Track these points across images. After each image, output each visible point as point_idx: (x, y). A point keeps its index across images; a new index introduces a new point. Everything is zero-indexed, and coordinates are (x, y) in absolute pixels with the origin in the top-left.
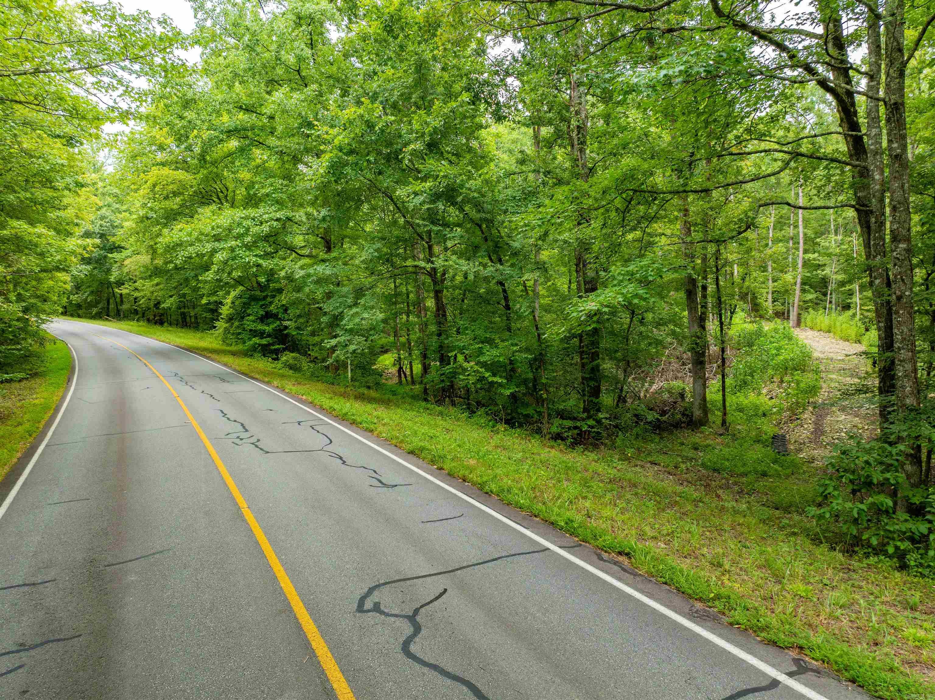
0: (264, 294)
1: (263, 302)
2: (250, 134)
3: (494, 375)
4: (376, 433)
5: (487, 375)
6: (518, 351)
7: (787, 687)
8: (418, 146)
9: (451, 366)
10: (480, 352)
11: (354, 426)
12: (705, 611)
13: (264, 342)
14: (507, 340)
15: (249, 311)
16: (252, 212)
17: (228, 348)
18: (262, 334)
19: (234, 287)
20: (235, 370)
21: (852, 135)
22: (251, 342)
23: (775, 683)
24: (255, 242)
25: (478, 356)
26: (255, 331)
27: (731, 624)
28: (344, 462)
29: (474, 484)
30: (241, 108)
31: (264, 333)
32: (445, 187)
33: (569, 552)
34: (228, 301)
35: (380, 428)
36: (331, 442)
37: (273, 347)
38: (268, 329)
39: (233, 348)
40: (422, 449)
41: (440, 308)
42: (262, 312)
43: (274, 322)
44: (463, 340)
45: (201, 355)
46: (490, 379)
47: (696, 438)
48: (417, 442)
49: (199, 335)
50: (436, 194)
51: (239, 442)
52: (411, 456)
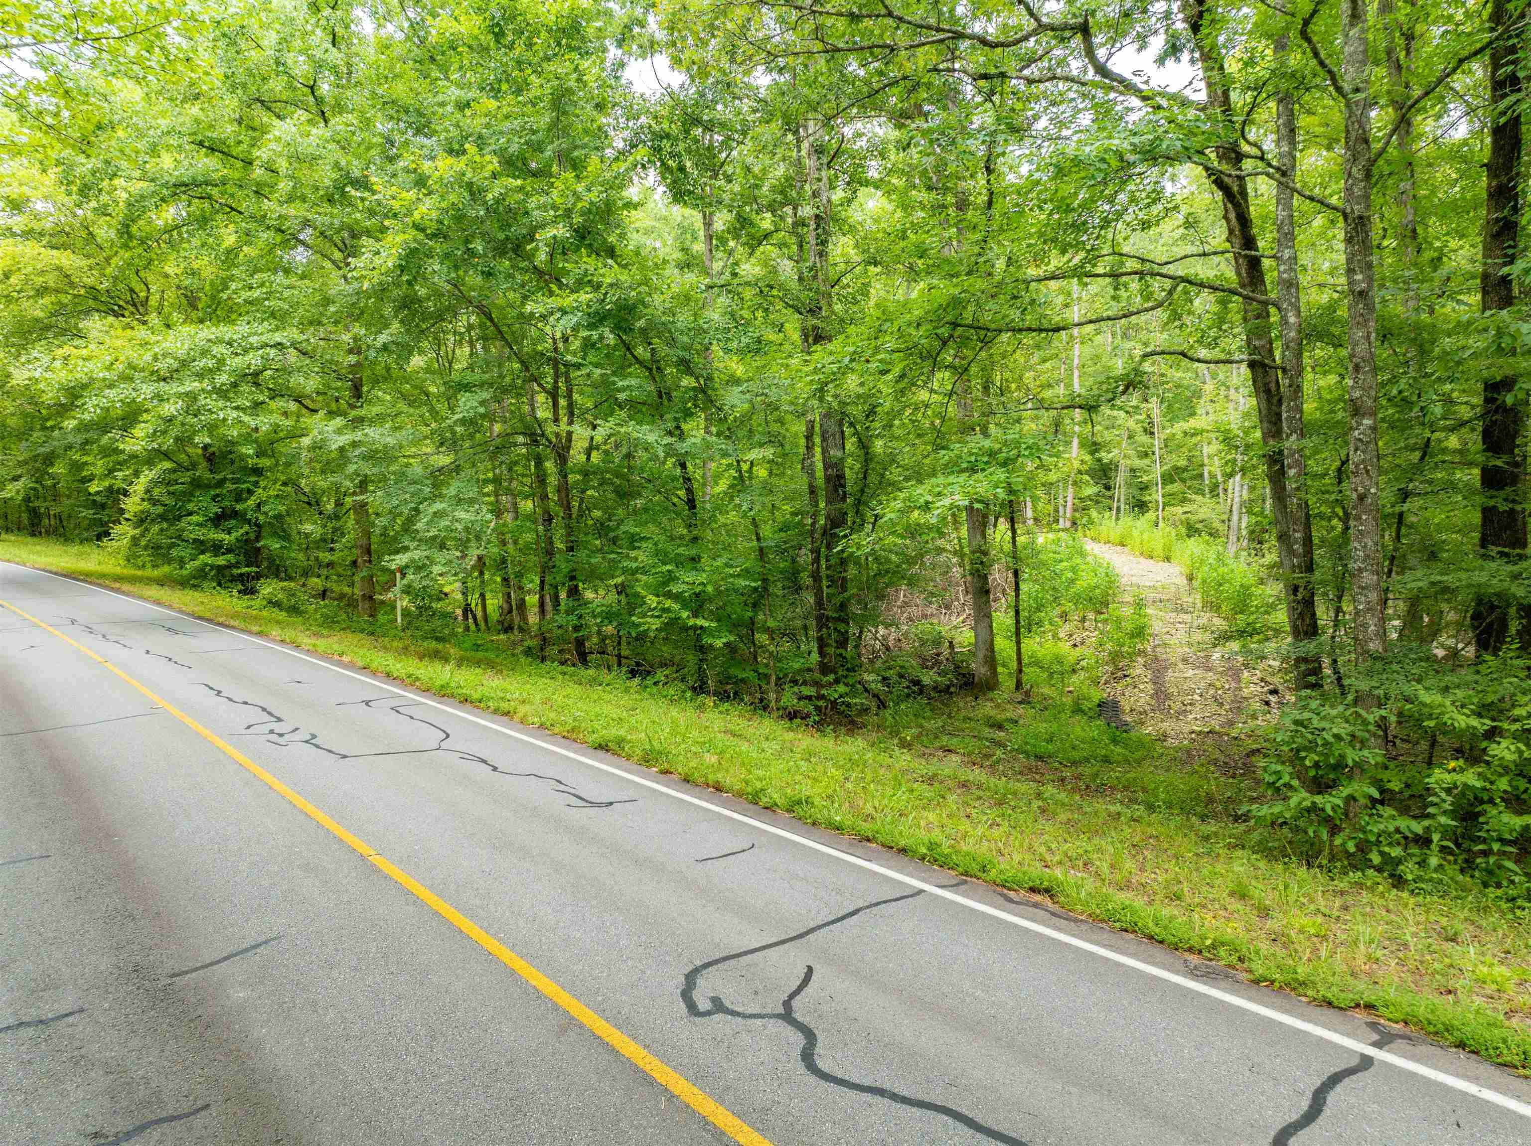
0: (219, 477)
1: (218, 491)
2: (215, 192)
3: (696, 616)
4: (517, 718)
5: (685, 614)
7: (1386, 1064)
8: (561, 231)
10: (671, 578)
11: (468, 705)
12: (1207, 966)
13: (221, 561)
15: (190, 506)
16: (226, 331)
17: (139, 573)
18: (217, 548)
19: (150, 462)
20: (181, 611)
21: (1246, 256)
22: (197, 563)
23: (1366, 1062)
24: (235, 385)
25: (668, 584)
26: (202, 542)
27: (1257, 982)
28: (495, 769)
29: (740, 794)
30: (201, 144)
31: (221, 547)
32: (615, 303)
33: (956, 893)
34: (140, 486)
35: (520, 708)
36: (448, 736)
37: (236, 571)
38: (227, 539)
39: (149, 572)
40: (620, 742)
42: (215, 509)
43: (236, 528)
45: (99, 585)
46: (691, 622)
47: (986, 709)
48: (601, 730)
49: (75, 549)
50: (597, 313)
51: (280, 740)
52: (601, 754)
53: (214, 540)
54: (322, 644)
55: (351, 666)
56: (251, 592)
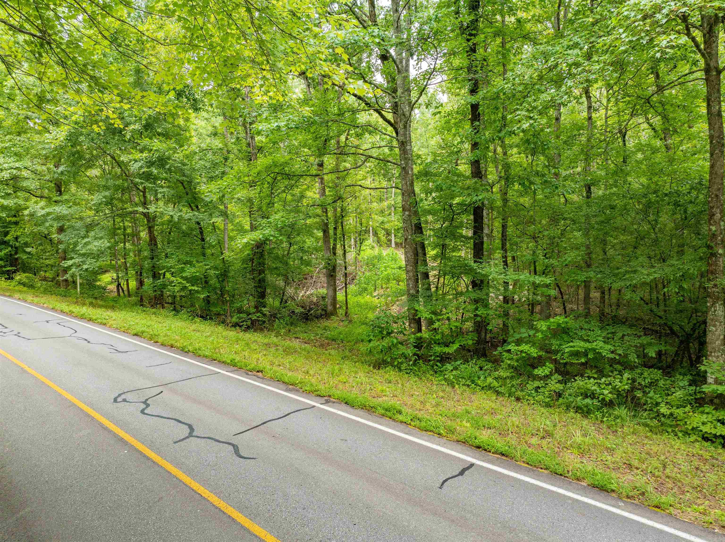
3: (193, 285)
4: (108, 325)
5: (188, 285)
6: (210, 269)
8: (137, 126)
9: (161, 280)
10: (182, 270)
11: (91, 322)
12: (294, 388)
14: (201, 262)
25: (181, 273)
27: (303, 391)
28: (89, 342)
32: (157, 158)
35: (111, 322)
36: (76, 332)
37: (5, 269)
40: (143, 332)
41: (153, 240)
43: (4, 249)
44: (171, 262)
46: (190, 288)
48: (139, 329)
50: (150, 162)
51: (5, 335)
52: (135, 337)
54: (36, 300)
55: (47, 308)
56: (10, 278)
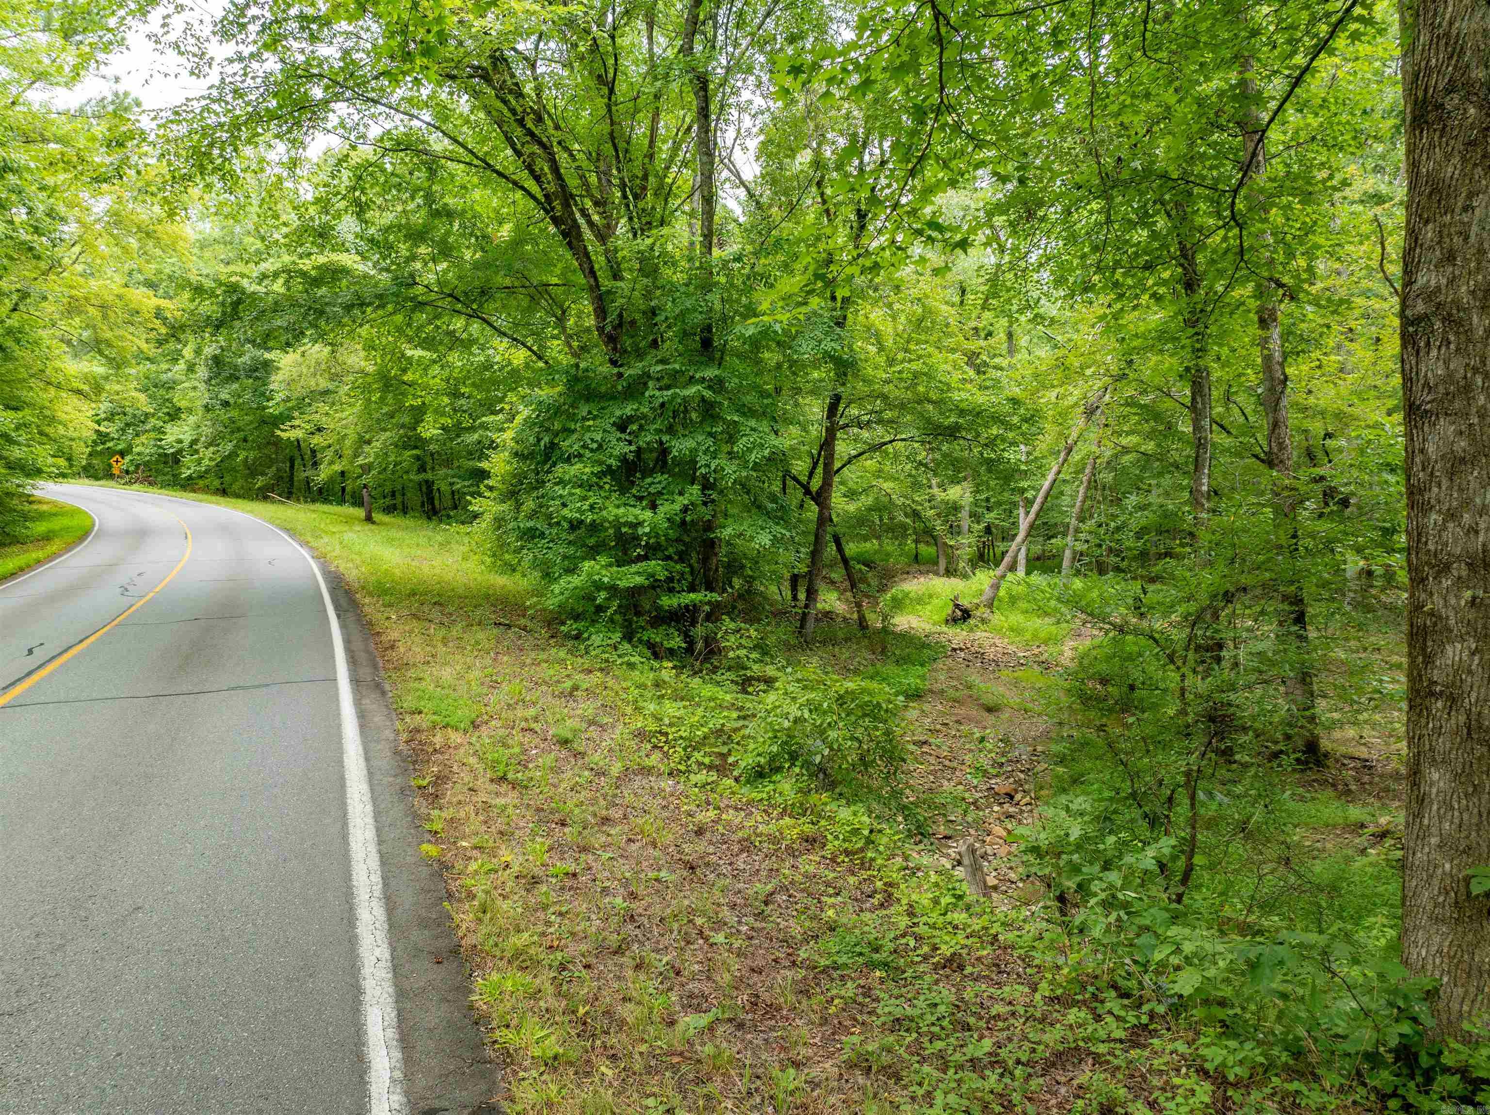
53: (617, 525)
